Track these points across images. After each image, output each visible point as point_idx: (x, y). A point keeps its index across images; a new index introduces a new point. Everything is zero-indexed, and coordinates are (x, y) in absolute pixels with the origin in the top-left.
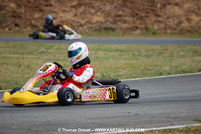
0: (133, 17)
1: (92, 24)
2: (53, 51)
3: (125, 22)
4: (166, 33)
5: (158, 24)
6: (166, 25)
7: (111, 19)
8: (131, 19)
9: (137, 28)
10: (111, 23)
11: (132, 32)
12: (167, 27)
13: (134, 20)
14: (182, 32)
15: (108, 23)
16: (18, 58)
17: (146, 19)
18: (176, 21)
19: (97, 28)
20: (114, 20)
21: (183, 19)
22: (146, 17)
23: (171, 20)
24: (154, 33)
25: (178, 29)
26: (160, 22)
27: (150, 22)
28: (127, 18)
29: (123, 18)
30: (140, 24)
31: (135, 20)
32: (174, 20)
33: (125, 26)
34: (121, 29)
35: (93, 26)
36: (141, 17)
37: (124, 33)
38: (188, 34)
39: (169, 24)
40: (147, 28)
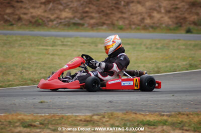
0: (99, 13)
1: (61, 19)
3: (92, 18)
4: (131, 28)
5: (123, 20)
6: (130, 21)
7: (79, 15)
8: (97, 15)
9: (104, 24)
10: (78, 18)
12: (131, 23)
13: (100, 17)
14: (145, 28)
15: (76, 19)
17: (111, 15)
18: (139, 18)
19: (66, 23)
20: (82, 16)
21: (146, 16)
22: (111, 13)
23: (135, 17)
24: (121, 29)
25: (142, 25)
26: (124, 18)
27: (115, 18)
28: (93, 15)
29: (90, 14)
30: (106, 20)
31: (102, 17)
32: (137, 17)
33: (92, 21)
34: (88, 24)
35: (63, 21)
36: (107, 14)
37: (92, 27)
38: (151, 30)
39: (133, 20)
40: (113, 24)
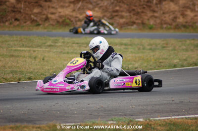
0: (130, 12)
2: (60, 44)
3: (122, 17)
4: (162, 28)
5: (155, 19)
6: (162, 20)
7: (108, 14)
8: (128, 14)
9: (134, 23)
11: (129, 27)
12: (163, 22)
13: (130, 16)
14: (177, 27)
16: (29, 51)
17: (142, 14)
18: (172, 16)
20: (111, 15)
21: (178, 14)
22: (143, 12)
23: (167, 15)
24: (151, 28)
25: (174, 24)
26: (156, 17)
27: (146, 17)
28: (124, 14)
29: (120, 13)
30: (137, 19)
31: (132, 16)
32: (170, 16)
33: (122, 21)
34: (118, 23)
36: (138, 13)
37: (122, 27)
38: (183, 29)
39: (164, 19)
40: (143, 23)
